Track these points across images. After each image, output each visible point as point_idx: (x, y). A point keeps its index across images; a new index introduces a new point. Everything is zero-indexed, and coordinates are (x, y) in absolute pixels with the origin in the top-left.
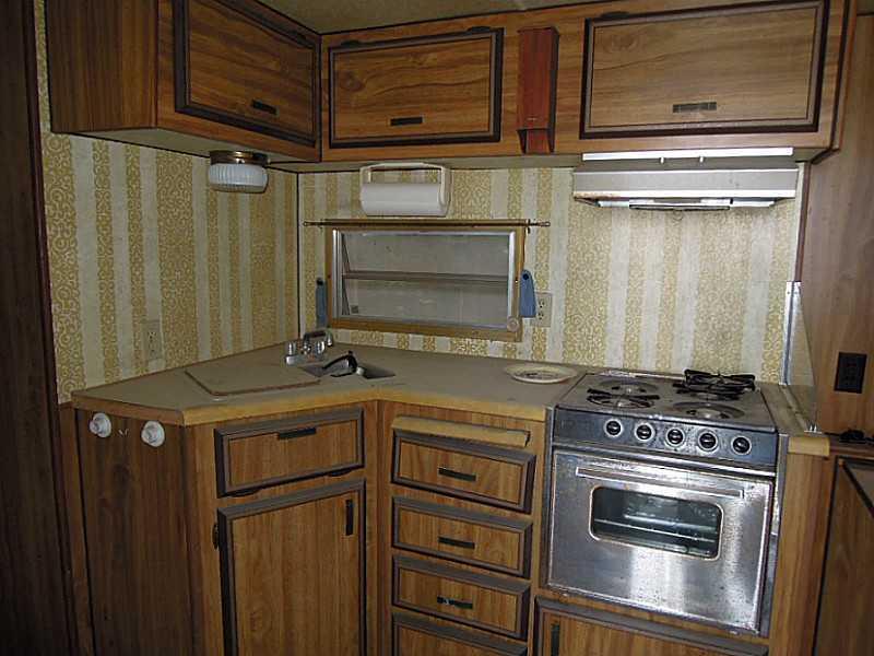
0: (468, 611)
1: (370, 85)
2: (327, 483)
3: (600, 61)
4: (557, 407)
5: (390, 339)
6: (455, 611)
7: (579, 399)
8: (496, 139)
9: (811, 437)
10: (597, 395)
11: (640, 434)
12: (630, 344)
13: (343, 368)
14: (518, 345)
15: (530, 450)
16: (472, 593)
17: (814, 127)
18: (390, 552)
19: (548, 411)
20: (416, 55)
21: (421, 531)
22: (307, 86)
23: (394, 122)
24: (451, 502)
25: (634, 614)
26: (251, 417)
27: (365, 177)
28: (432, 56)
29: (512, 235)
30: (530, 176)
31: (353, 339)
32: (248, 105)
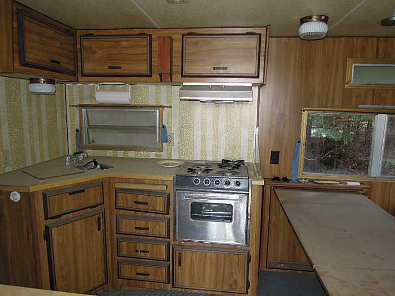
0: (148, 254)
1: (99, 52)
2: (89, 211)
3: (187, 50)
4: (177, 175)
5: (109, 153)
6: (143, 254)
7: (184, 172)
8: (150, 76)
9: (259, 179)
10: (190, 170)
11: (206, 183)
12: (203, 151)
13: (91, 166)
14: (161, 153)
15: (168, 192)
16: (149, 247)
17: (258, 77)
18: (116, 236)
19: (173, 177)
20: (118, 42)
21: (128, 226)
22: (72, 52)
23: (109, 68)
24: (139, 213)
25: (206, 245)
26: (58, 187)
27: (97, 87)
28: (125, 43)
29: (158, 111)
30: (164, 88)
31: (93, 154)
32: (49, 61)
